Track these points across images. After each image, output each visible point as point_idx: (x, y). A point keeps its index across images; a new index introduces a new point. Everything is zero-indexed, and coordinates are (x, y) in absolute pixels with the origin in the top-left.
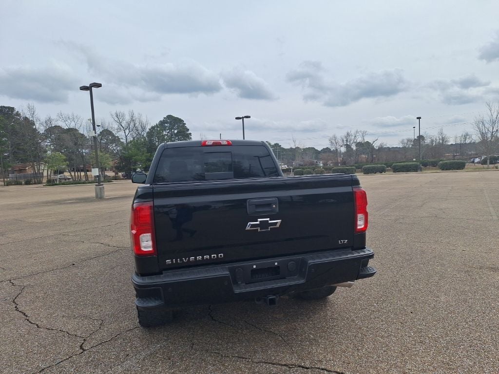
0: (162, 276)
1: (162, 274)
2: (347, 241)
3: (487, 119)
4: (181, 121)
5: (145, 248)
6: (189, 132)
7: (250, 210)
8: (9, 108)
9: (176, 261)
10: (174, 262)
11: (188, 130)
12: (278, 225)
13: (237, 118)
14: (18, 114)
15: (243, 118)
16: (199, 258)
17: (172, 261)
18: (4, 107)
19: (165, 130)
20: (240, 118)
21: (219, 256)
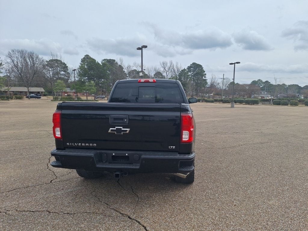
0: (64, 151)
1: (65, 150)
2: (174, 147)
4: (200, 66)
5: (58, 135)
6: (205, 73)
7: (111, 121)
8: (113, 60)
9: (72, 144)
10: (71, 144)
11: (205, 72)
12: (128, 132)
13: (230, 64)
14: (117, 63)
15: (235, 63)
16: (83, 144)
17: (70, 144)
18: (111, 59)
19: (190, 72)
20: (233, 64)
21: (94, 145)
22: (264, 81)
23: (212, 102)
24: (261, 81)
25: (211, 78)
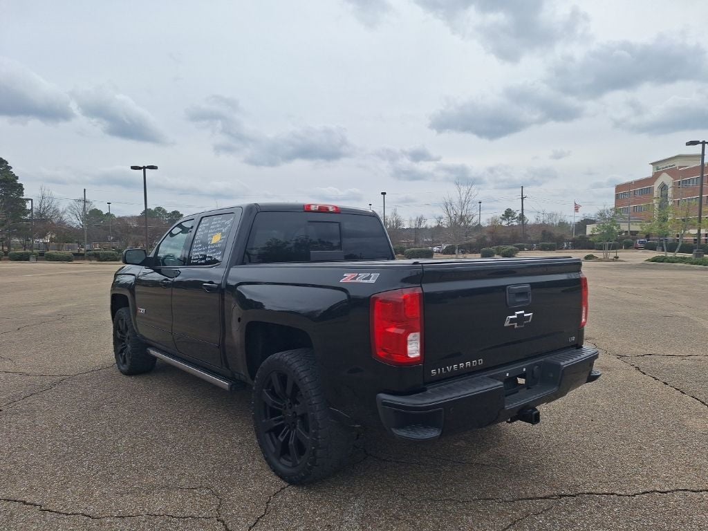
1: (426, 390)
2: (574, 337)
3: (456, 201)
6: (19, 182)
7: (509, 300)
9: (441, 370)
10: (439, 372)
11: (17, 178)
12: (530, 320)
13: (134, 168)
15: (144, 168)
16: (462, 365)
17: (437, 371)
20: (140, 168)
21: (479, 362)
22: (169, 210)
23: (68, 259)
24: (164, 211)
25: (40, 195)
